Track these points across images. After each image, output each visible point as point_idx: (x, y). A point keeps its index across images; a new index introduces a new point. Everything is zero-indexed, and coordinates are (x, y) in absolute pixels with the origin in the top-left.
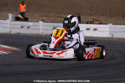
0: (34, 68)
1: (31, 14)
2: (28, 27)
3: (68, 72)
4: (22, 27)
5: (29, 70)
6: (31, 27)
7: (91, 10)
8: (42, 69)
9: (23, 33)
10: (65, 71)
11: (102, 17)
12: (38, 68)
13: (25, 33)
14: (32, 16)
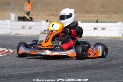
0: (29, 71)
1: (36, 14)
2: (30, 28)
3: (64, 74)
4: (23, 28)
5: (23, 72)
6: (33, 28)
7: (103, 8)
8: (37, 71)
9: (22, 34)
10: (61, 73)
11: (115, 14)
12: (33, 70)
13: (25, 34)
14: (38, 16)
